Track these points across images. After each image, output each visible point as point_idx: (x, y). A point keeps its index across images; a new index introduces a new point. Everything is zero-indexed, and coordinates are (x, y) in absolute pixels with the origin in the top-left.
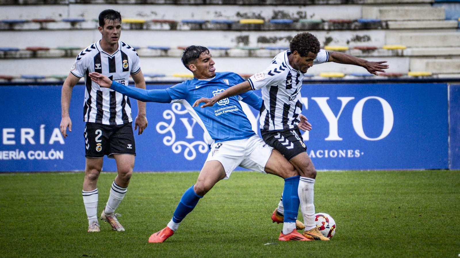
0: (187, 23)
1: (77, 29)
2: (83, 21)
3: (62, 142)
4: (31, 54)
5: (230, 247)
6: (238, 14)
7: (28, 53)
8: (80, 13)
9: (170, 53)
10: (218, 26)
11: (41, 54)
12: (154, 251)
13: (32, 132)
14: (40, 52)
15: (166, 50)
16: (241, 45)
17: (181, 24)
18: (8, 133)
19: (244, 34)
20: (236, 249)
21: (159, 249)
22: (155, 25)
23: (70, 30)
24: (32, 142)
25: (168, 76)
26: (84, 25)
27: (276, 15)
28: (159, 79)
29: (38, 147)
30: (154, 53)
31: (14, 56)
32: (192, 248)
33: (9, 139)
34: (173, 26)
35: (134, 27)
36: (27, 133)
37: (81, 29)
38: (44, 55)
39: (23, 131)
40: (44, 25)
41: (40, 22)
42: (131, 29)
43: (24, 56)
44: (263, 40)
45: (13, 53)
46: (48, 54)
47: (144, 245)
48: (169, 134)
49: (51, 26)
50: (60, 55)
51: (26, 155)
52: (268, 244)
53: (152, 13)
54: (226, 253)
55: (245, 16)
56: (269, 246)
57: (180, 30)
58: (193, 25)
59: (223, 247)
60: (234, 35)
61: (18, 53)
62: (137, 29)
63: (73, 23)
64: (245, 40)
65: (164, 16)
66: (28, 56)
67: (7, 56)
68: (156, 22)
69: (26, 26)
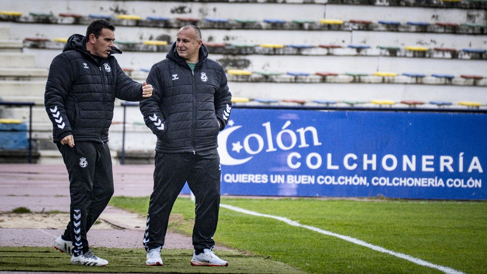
0: (467, 52)
1: (362, 55)
2: (369, 47)
3: (481, 170)
4: (321, 79)
7: (319, 77)
8: (363, 40)
9: (454, 81)
11: (331, 79)
13: (451, 160)
14: (329, 78)
15: (450, 79)
17: (462, 53)
18: (427, 160)
22: (438, 53)
23: (356, 56)
24: (451, 170)
25: (455, 104)
26: (369, 52)
28: (446, 107)
29: (456, 175)
30: (438, 81)
31: (304, 81)
33: (428, 166)
34: (455, 55)
35: (417, 54)
36: (446, 161)
37: (366, 56)
38: (333, 81)
39: (442, 158)
40: (331, 51)
41: (327, 48)
42: (414, 56)
43: (313, 81)
45: (304, 77)
46: (337, 79)
49: (337, 51)
50: (349, 81)
51: (445, 183)
53: (432, 41)
57: (461, 59)
58: (474, 54)
61: (309, 77)
62: (419, 57)
63: (359, 49)
65: (443, 44)
66: (318, 81)
67: (297, 81)
68: (438, 50)
69: (313, 52)
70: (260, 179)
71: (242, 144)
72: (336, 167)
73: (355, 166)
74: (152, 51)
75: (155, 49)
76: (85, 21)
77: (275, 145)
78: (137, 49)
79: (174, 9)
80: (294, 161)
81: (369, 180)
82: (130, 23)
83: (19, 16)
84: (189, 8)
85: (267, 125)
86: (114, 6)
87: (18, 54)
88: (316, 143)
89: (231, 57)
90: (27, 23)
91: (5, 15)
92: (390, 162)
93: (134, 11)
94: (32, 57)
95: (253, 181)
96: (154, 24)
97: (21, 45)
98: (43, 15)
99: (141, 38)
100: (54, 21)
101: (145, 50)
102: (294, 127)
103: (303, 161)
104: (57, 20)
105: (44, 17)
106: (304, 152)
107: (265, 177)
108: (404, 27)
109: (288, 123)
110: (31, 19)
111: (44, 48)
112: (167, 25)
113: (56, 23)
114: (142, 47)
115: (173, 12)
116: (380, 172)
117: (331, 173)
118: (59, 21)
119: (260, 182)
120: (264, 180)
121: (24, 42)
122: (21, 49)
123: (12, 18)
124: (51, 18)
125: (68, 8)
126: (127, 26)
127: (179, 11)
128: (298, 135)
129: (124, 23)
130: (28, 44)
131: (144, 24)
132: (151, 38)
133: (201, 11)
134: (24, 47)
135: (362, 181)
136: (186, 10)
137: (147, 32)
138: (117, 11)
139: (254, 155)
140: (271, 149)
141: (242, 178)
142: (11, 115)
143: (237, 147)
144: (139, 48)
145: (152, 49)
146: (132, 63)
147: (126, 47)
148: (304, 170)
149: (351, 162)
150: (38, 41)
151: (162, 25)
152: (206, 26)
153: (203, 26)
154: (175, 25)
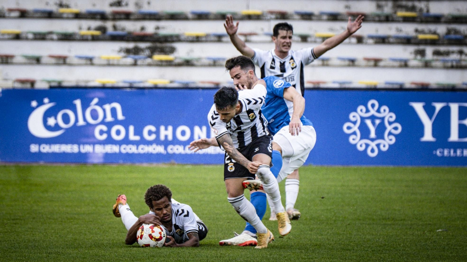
0: (372, 37)
5: (407, 232)
6: (417, 31)
9: (356, 63)
10: (399, 41)
12: (341, 234)
15: (353, 61)
16: (419, 57)
17: (367, 38)
19: (421, 47)
20: (412, 235)
21: (345, 233)
27: (449, 32)
28: (347, 86)
30: (343, 63)
31: (222, 64)
32: (374, 233)
34: (360, 40)
40: (249, 38)
44: (437, 53)
47: (332, 229)
48: (354, 133)
49: (253, 38)
52: (440, 230)
54: (404, 238)
55: (423, 32)
56: (441, 232)
57: (366, 43)
58: (377, 40)
59: (401, 233)
60: (412, 49)
64: (422, 53)
67: (216, 64)
71: (56, 119)
72: (137, 138)
73: (154, 136)
74: (87, 40)
75: (90, 38)
76: (30, 14)
77: (85, 119)
78: (73, 38)
79: (113, 3)
80: (101, 132)
81: (166, 149)
82: (70, 16)
84: (126, 2)
85: (78, 103)
86: (59, 1)
88: (120, 117)
89: (158, 45)
92: (183, 133)
93: (76, 5)
95: (66, 151)
96: (92, 17)
99: (80, 29)
102: (101, 104)
103: (109, 132)
104: (4, 14)
106: (110, 125)
107: (76, 147)
108: (317, 16)
109: (96, 100)
112: (103, 16)
114: (78, 37)
115: (111, 5)
116: (175, 141)
117: (133, 143)
118: (7, 15)
120: (75, 150)
126: (67, 18)
127: (117, 4)
128: (104, 110)
129: (65, 16)
131: (83, 16)
132: (89, 29)
133: (136, 4)
135: (160, 149)
136: (123, 3)
137: (85, 24)
140: (81, 122)
141: (56, 148)
143: (51, 121)
144: (75, 37)
146: (70, 51)
147: (63, 37)
148: (110, 141)
149: (150, 133)
151: (99, 17)
152: (139, 17)
153: (136, 17)
154: (110, 17)
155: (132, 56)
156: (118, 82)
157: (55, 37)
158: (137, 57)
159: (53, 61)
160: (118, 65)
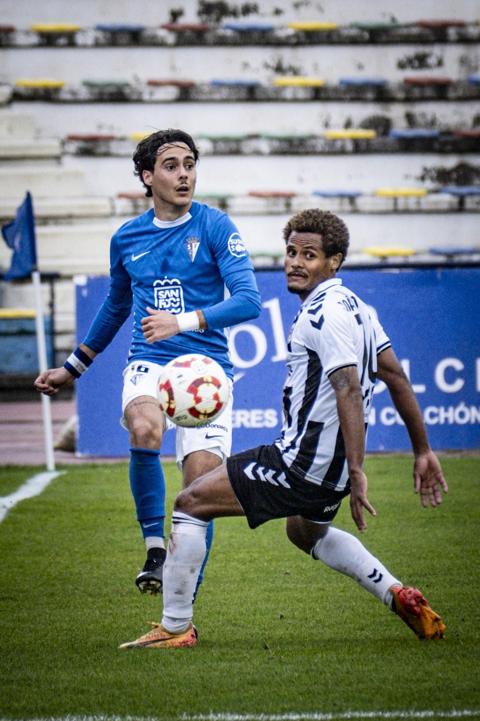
70: (259, 418)
72: (421, 389)
73: (459, 384)
74: (342, 152)
75: (349, 147)
76: (202, 92)
78: (309, 150)
79: (405, 60)
82: (301, 95)
83: (57, 90)
84: (437, 57)
85: (274, 306)
86: (274, 59)
87: (49, 168)
90: (76, 102)
91: (27, 88)
93: (316, 67)
94: (77, 175)
95: (247, 425)
96: (354, 95)
97: (56, 150)
98: (109, 85)
99: (327, 125)
100: (135, 97)
101: (327, 149)
104: (140, 93)
105: (112, 90)
107: (270, 415)
110: (84, 93)
111: (107, 155)
112: (382, 95)
113: (139, 101)
114: (320, 145)
115: (401, 66)
118: (146, 97)
119: (259, 425)
120: (270, 421)
121: (63, 143)
122: (57, 158)
123: (42, 93)
124: (127, 91)
125: (173, 68)
126: (295, 100)
127: (416, 63)
129: (288, 94)
130: (73, 147)
131: (331, 94)
132: (348, 125)
133: (463, 61)
134: (65, 153)
135: (476, 414)
136: (432, 61)
137: (338, 112)
138: (279, 69)
139: (248, 371)
140: (282, 354)
142: (21, 300)
144: (313, 147)
145: (343, 147)
146: (301, 180)
147: (285, 146)
149: (450, 376)
150: (94, 140)
151: (370, 95)
152: (468, 94)
153: (460, 92)
154: (400, 95)
155: (453, 188)
156: (416, 254)
157: (264, 146)
158: (464, 190)
159: (260, 204)
160: (419, 212)
